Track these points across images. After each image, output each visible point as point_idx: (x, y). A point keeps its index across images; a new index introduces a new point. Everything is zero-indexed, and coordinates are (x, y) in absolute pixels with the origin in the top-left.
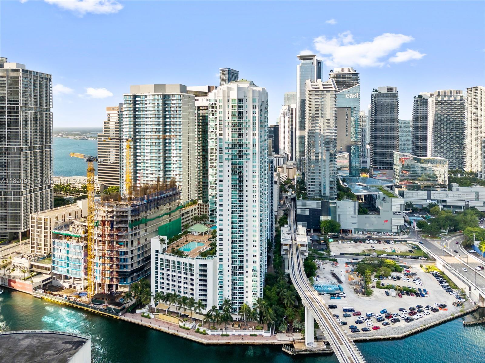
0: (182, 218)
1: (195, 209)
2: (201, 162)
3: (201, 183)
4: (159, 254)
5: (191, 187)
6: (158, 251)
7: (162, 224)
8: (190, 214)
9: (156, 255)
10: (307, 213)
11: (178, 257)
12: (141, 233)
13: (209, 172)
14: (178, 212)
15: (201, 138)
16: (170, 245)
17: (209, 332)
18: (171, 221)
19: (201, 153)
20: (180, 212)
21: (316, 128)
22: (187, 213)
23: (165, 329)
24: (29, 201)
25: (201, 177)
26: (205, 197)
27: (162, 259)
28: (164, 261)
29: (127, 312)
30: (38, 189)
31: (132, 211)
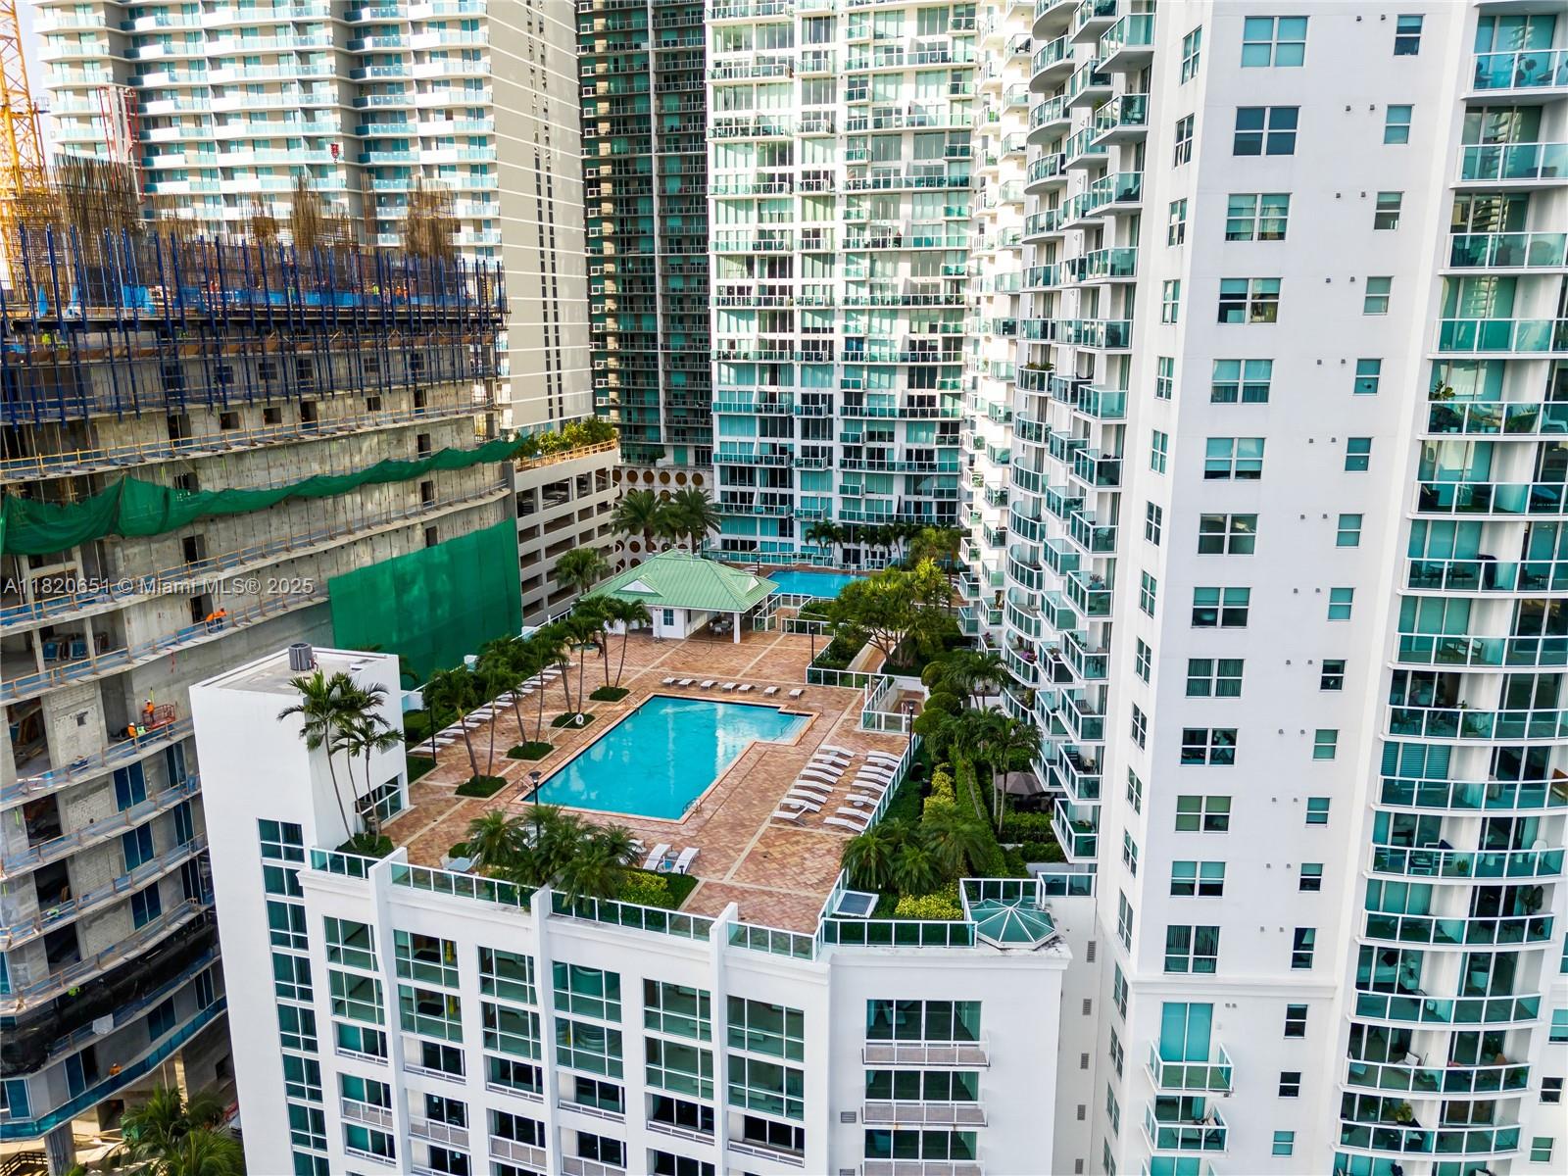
0: (523, 523)
1: (602, 472)
2: (607, 208)
3: (612, 344)
4: (305, 871)
5: (564, 336)
6: (293, 832)
7: (363, 558)
8: (575, 504)
9: (274, 880)
11: (559, 908)
12: (138, 631)
13: (712, 172)
14: (490, 473)
15: (600, 45)
16: (445, 737)
18: (444, 536)
19: (604, 149)
20: (506, 478)
22: (556, 490)
25: (610, 304)
26: (638, 430)
27: (358, 934)
28: (382, 949)
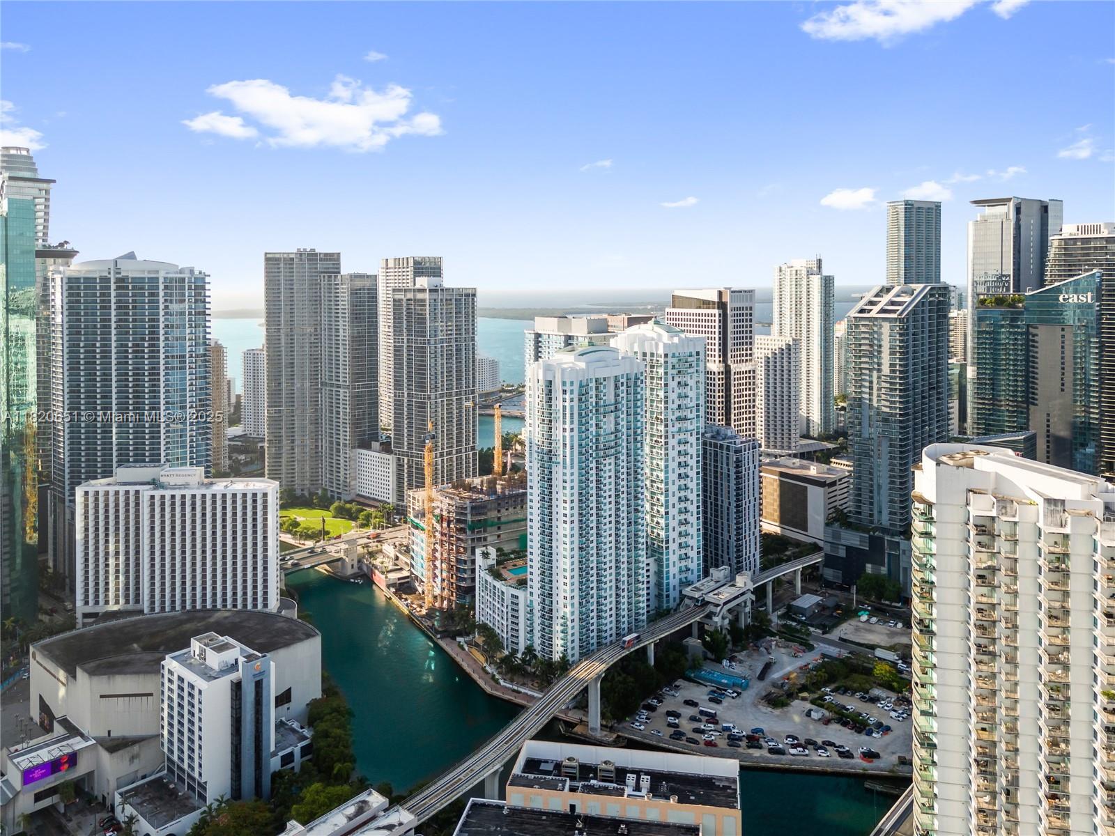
10: (842, 553)
17: (502, 682)
21: (863, 389)
23: (465, 666)
24: (440, 467)
29: (448, 636)
30: (454, 452)
31: (473, 508)
